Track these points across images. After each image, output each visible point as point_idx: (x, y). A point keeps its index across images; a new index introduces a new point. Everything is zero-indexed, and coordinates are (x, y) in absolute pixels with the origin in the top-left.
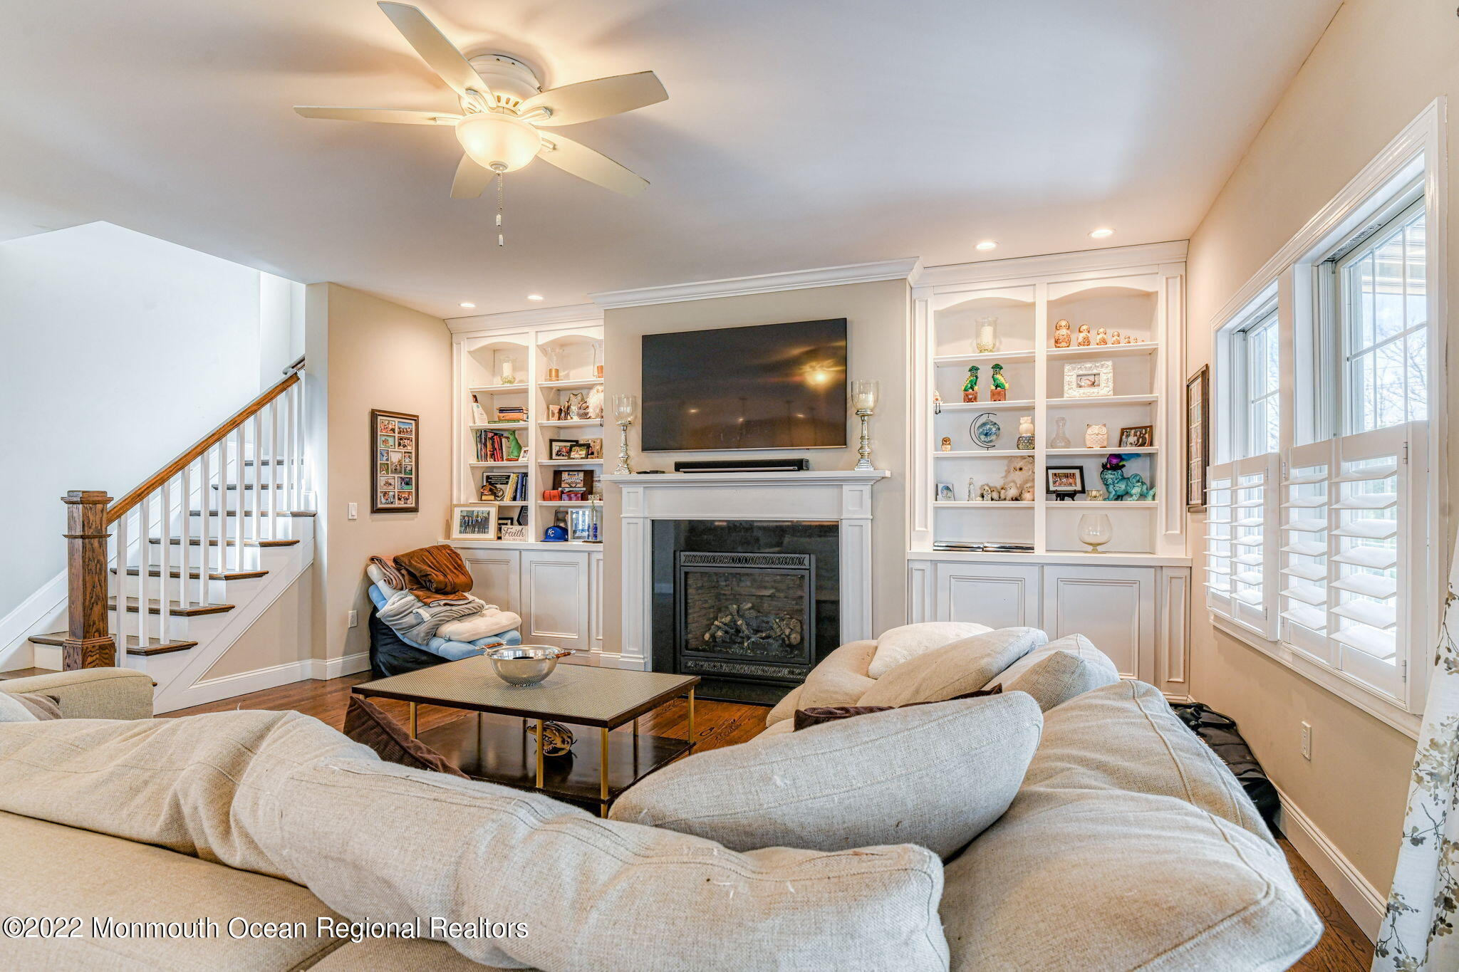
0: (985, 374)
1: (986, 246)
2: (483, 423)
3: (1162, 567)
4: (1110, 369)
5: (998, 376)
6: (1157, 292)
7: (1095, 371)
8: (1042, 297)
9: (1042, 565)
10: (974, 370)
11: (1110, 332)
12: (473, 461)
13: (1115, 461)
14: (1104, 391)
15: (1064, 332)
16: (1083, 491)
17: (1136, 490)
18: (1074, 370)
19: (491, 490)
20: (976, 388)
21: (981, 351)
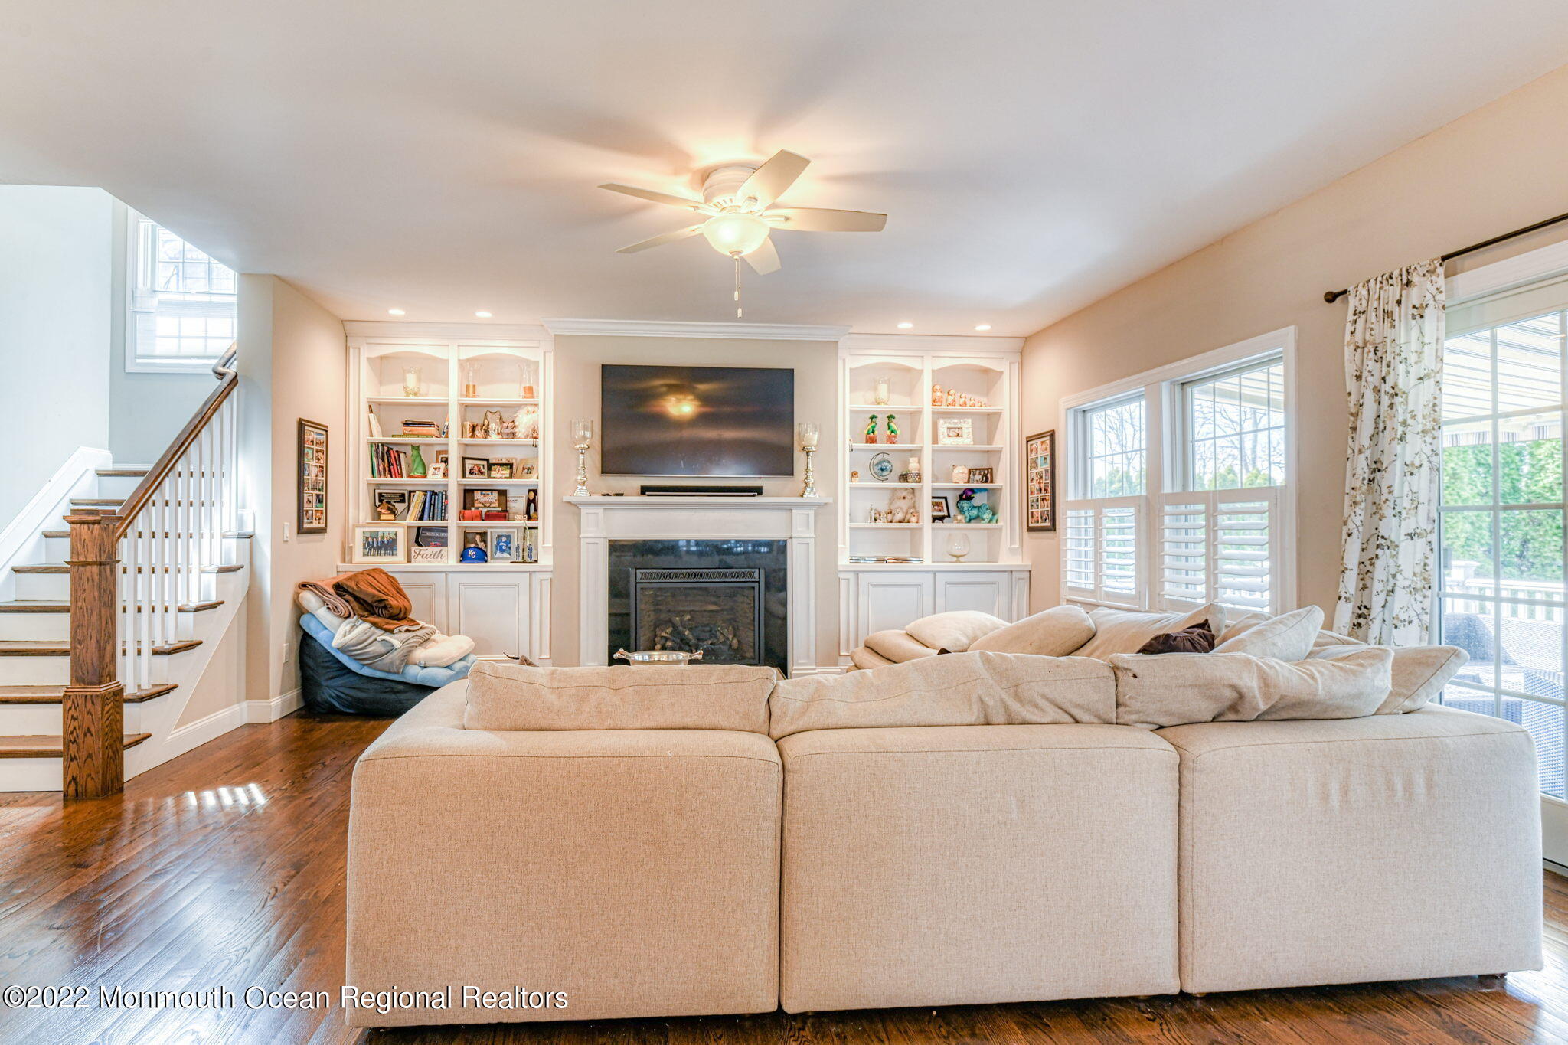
0: (882, 422)
2: (378, 437)
3: (1012, 571)
4: (970, 425)
5: (892, 424)
6: (1002, 373)
7: (959, 426)
8: (928, 366)
9: (934, 573)
10: (872, 418)
11: (969, 396)
12: (369, 477)
13: (969, 493)
14: (966, 441)
15: (939, 394)
16: (949, 516)
17: (987, 515)
18: (945, 423)
19: (389, 509)
20: (876, 432)
21: (879, 404)
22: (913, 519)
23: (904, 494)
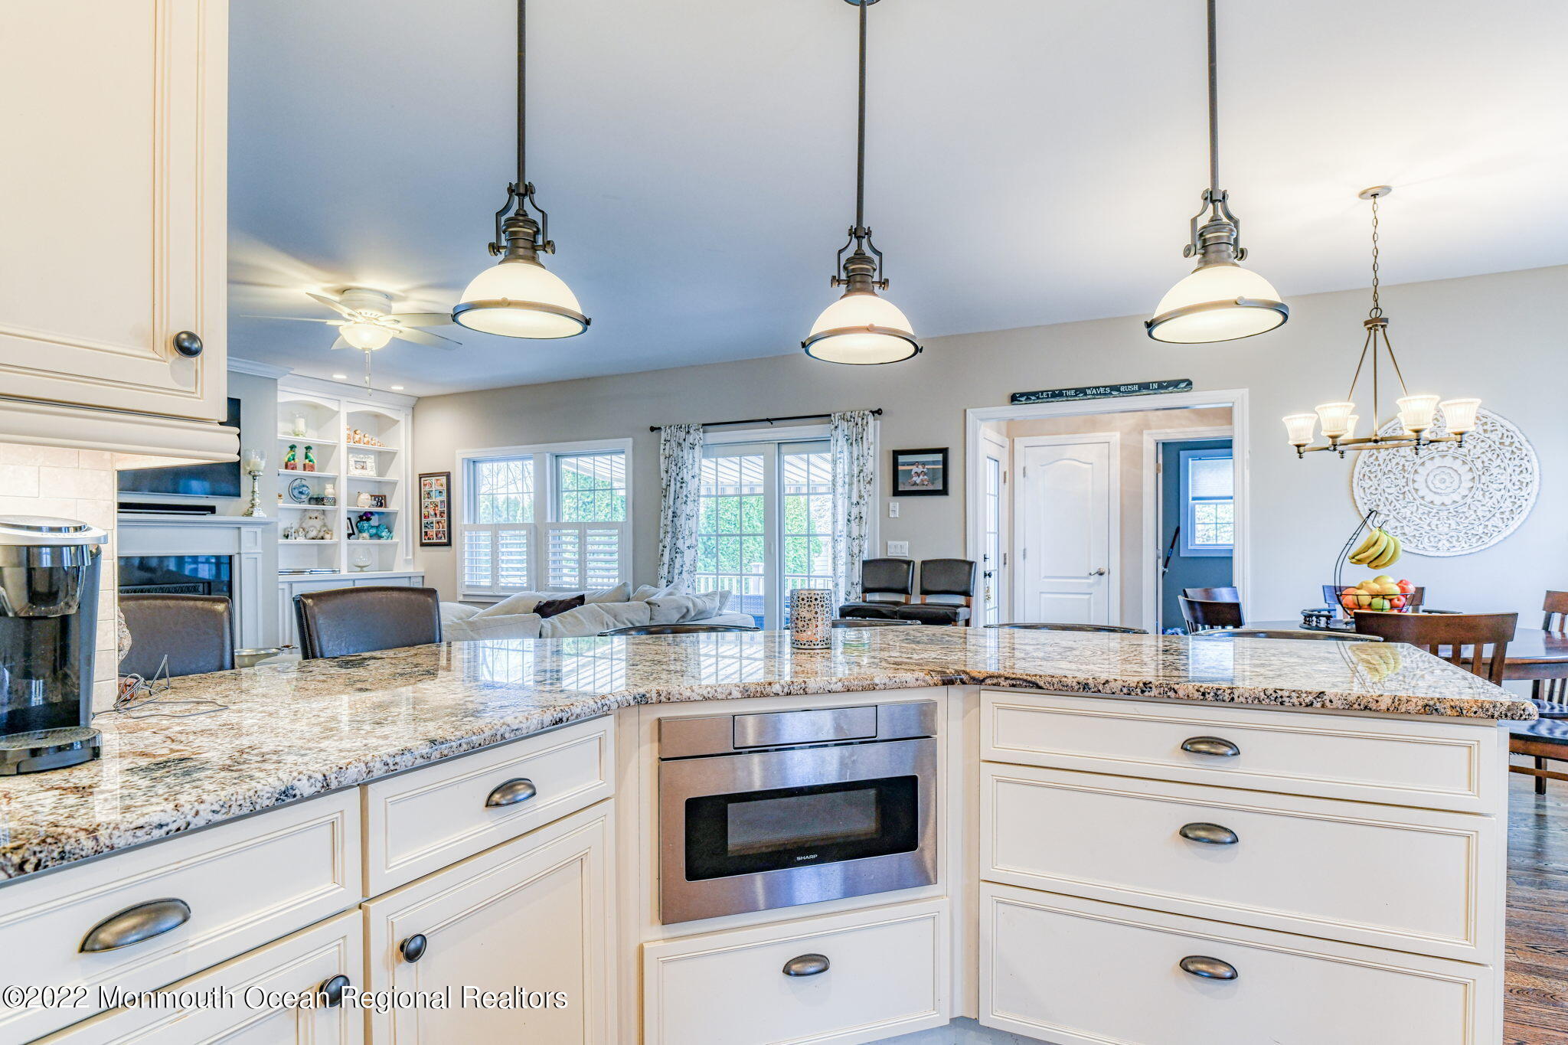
0: (300, 452)
1: (339, 377)
3: (410, 577)
4: (373, 460)
5: (309, 454)
7: (365, 460)
8: (345, 409)
10: (292, 447)
11: (370, 436)
13: (368, 515)
14: (370, 473)
17: (384, 533)
18: (355, 457)
20: (296, 460)
21: (298, 435)
22: (327, 536)
23: (316, 514)
